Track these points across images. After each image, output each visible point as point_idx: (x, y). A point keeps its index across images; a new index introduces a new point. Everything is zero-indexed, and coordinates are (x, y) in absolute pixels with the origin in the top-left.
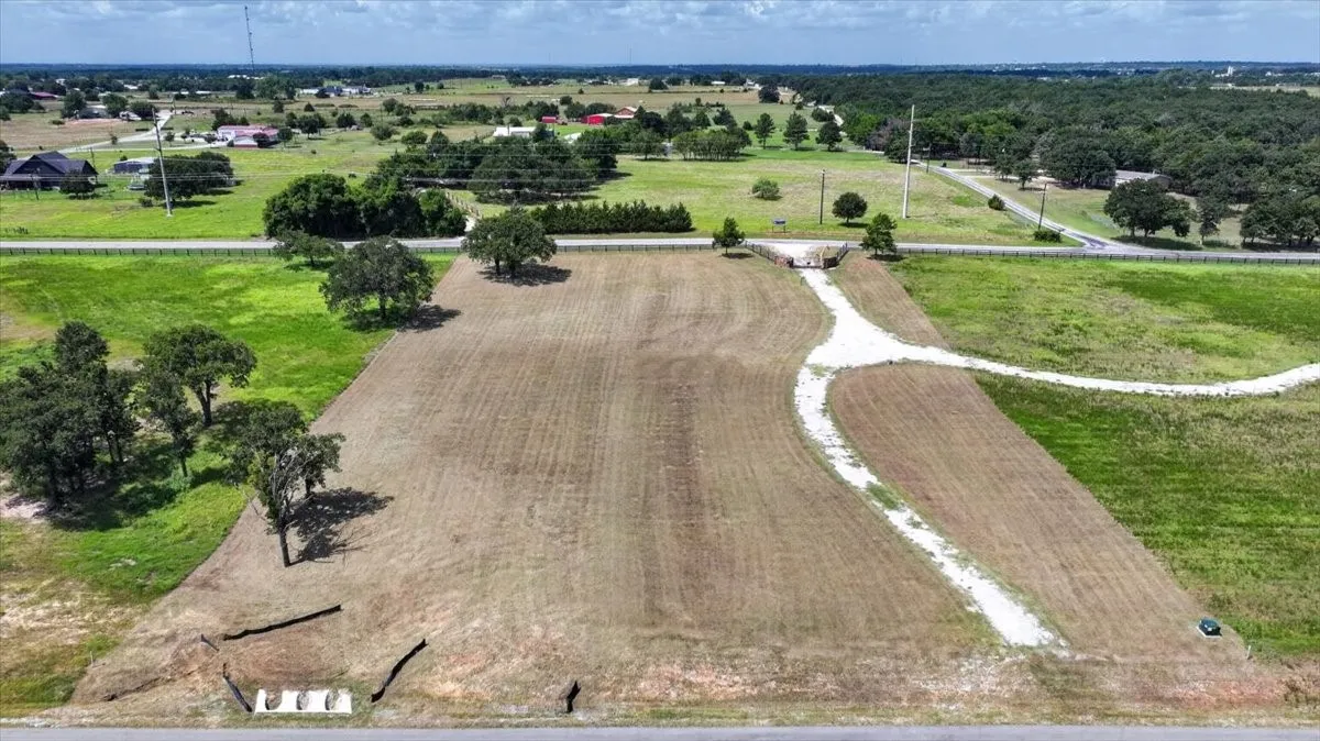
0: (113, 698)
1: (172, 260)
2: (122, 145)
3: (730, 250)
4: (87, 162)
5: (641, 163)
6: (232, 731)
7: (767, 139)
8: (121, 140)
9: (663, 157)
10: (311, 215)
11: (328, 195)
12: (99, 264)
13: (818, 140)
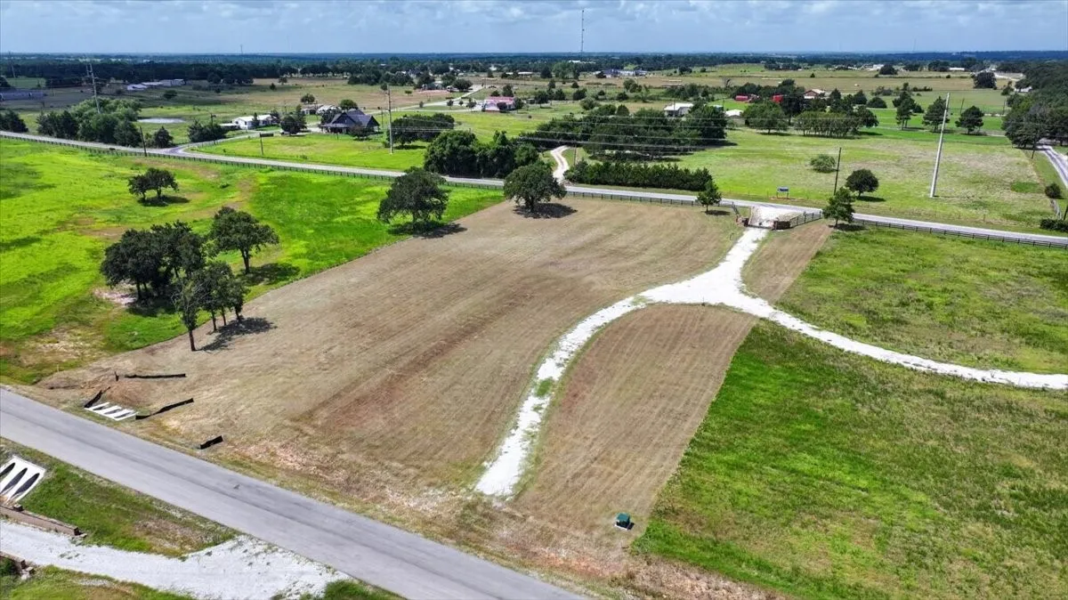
0: (52, 388)
1: (354, 181)
2: (425, 108)
3: (710, 208)
4: (372, 117)
5: (761, 136)
6: (68, 414)
7: (909, 121)
8: (424, 105)
9: (782, 132)
10: (445, 158)
11: (456, 145)
12: (316, 179)
13: (958, 124)
